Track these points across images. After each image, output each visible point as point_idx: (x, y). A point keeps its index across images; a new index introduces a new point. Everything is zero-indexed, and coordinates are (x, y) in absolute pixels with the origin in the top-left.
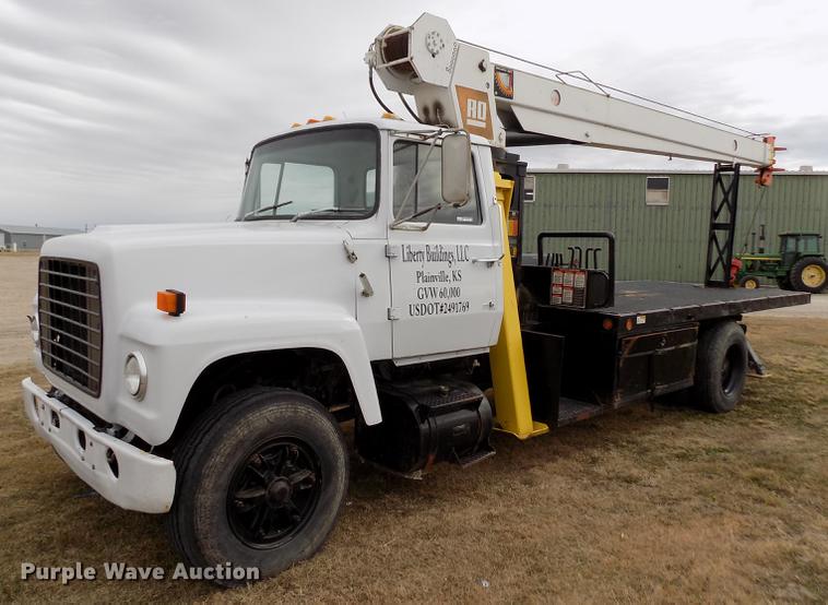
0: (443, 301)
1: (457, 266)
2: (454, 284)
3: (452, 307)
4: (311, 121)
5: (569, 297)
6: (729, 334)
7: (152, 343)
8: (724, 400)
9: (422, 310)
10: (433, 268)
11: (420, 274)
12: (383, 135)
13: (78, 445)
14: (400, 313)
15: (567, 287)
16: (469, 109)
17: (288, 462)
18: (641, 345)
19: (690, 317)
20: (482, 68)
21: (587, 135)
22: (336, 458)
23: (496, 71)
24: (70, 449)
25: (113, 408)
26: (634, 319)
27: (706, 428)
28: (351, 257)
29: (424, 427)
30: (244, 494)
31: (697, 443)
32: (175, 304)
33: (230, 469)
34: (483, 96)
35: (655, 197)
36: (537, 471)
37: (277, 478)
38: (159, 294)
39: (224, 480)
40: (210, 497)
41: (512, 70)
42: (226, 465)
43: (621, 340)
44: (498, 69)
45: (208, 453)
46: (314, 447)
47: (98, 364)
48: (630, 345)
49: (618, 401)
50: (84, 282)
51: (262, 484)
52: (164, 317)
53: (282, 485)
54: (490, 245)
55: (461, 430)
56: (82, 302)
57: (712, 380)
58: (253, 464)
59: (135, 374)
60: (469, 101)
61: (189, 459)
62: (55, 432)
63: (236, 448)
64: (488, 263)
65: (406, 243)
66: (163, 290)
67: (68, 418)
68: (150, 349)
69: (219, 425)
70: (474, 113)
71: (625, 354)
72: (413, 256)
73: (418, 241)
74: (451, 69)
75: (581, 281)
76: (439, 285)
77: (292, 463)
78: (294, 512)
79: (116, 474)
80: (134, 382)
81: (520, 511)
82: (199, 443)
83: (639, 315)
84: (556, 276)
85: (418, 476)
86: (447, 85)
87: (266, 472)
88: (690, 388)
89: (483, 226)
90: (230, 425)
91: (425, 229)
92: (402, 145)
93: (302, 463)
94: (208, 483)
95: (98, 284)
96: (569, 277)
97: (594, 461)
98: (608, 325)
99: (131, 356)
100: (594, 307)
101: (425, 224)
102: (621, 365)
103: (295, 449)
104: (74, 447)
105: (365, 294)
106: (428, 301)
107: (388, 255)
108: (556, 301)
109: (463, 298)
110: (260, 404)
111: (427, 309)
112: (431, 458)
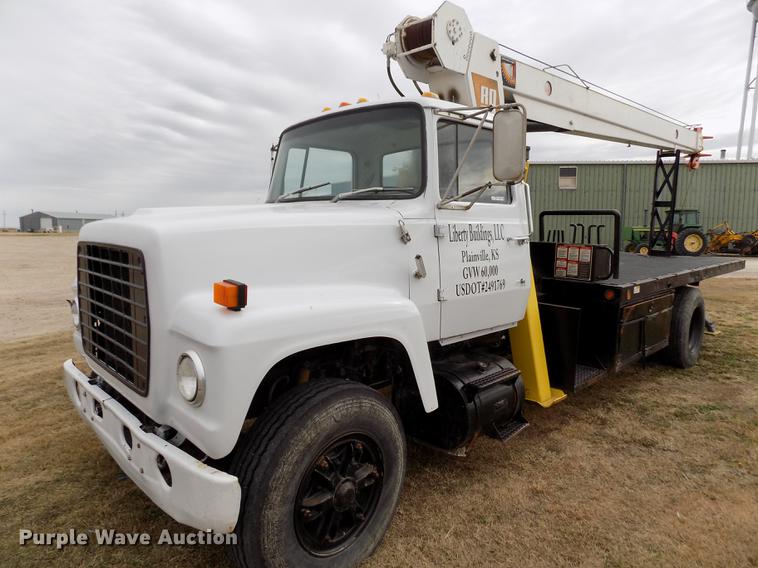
0: (484, 279)
2: (493, 263)
3: (492, 286)
4: (343, 104)
5: (574, 270)
6: (695, 298)
7: (212, 343)
8: (690, 356)
9: (466, 289)
10: (475, 247)
11: (464, 253)
12: (428, 114)
13: (124, 442)
14: (449, 294)
15: (571, 261)
16: (483, 96)
17: (353, 459)
18: (636, 313)
19: (669, 286)
20: (493, 57)
21: (571, 123)
22: (396, 448)
23: (502, 61)
24: (115, 443)
25: (163, 409)
26: (632, 288)
27: (682, 383)
28: (405, 238)
29: (470, 406)
30: (312, 501)
31: (685, 400)
32: (235, 297)
33: (298, 477)
34: (493, 84)
35: (566, 183)
36: (556, 435)
37: (344, 479)
38: (215, 284)
39: (292, 491)
40: (277, 512)
41: (515, 61)
42: (294, 474)
43: (622, 309)
44: (504, 60)
45: (275, 464)
46: (377, 442)
47: (145, 361)
48: (629, 313)
49: (619, 365)
50: (126, 270)
51: (329, 487)
52: (221, 311)
53: (348, 486)
54: (518, 223)
55: (501, 406)
56: (126, 291)
57: (682, 340)
58: (320, 468)
59: (191, 376)
60: (483, 88)
61: (254, 471)
62: (97, 422)
63: (304, 454)
64: (519, 241)
65: (452, 222)
66: (220, 280)
67: (111, 411)
68: (209, 350)
69: (284, 430)
70: (487, 99)
71: (625, 322)
72: (458, 235)
73: (462, 221)
74: (468, 57)
75: (586, 255)
76: (480, 264)
77: (357, 460)
78: (359, 510)
79: (169, 483)
80: (189, 388)
81: (560, 483)
82: (264, 451)
83: (635, 285)
84: (561, 252)
85: (461, 453)
86: (464, 72)
87: (332, 475)
88: (667, 348)
89: (513, 205)
90: (296, 428)
91: (468, 208)
92: (444, 124)
93: (365, 458)
94: (276, 497)
95: (144, 273)
96: (574, 253)
97: (604, 422)
98: (610, 295)
99: (185, 357)
100: (598, 279)
101: (468, 204)
102: (622, 331)
103: (360, 446)
104: (119, 443)
105: (418, 276)
106: (471, 280)
107: (437, 234)
108: (560, 273)
109: (500, 276)
110: (326, 403)
111: (471, 288)
112: (476, 435)
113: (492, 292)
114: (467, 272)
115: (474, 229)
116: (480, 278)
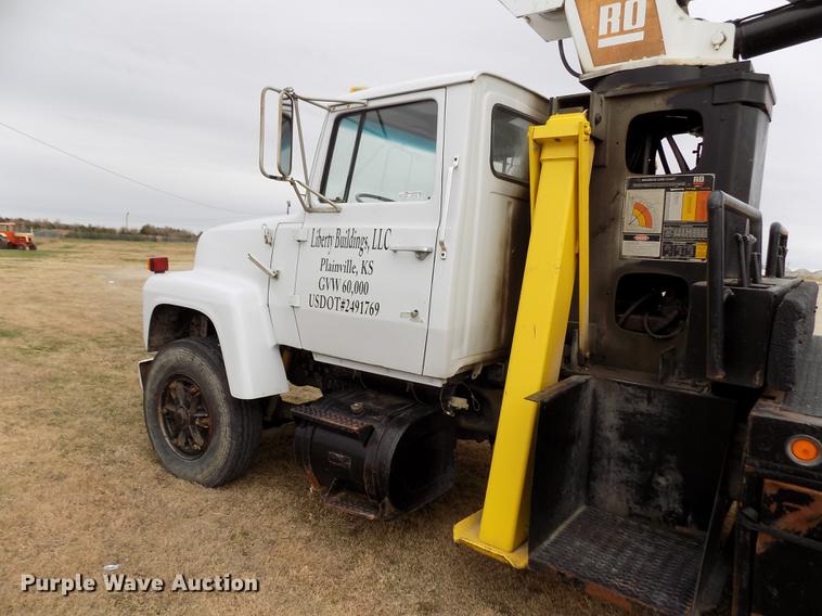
0: (345, 296)
1: (369, 255)
2: (362, 278)
3: (356, 306)
76: (343, 277)
113: (356, 314)
114: (323, 282)
115: (343, 234)
116: (339, 293)
